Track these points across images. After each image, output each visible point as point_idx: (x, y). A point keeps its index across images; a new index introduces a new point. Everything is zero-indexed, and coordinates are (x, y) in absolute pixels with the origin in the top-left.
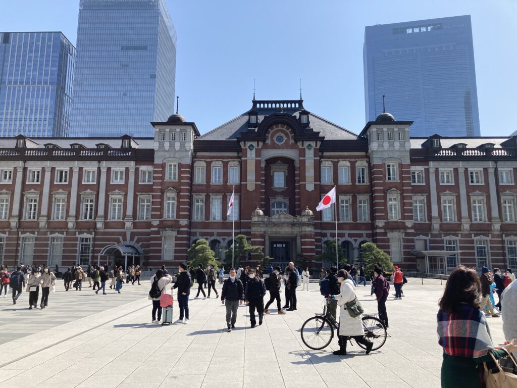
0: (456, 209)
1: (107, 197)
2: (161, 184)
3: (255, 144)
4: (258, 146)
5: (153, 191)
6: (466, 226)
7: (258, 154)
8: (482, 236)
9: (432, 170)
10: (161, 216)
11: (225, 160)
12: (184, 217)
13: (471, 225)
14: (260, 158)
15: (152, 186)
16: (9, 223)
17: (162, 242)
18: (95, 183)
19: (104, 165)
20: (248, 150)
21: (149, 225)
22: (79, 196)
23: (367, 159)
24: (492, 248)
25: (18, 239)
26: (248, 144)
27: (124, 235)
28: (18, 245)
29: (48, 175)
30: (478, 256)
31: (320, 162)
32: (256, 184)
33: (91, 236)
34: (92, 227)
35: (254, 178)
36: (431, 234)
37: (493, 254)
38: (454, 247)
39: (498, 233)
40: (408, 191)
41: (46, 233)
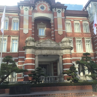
3: (28, 8)
7: (30, 13)
14: (31, 16)
20: (24, 11)
31: (65, 20)
32: (29, 30)
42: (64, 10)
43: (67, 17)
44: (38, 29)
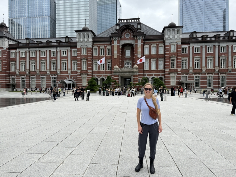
0: (200, 63)
1: (61, 61)
2: (80, 56)
3: (117, 38)
4: (118, 39)
5: (77, 59)
6: (204, 71)
7: (118, 43)
8: (210, 74)
9: (191, 47)
10: (81, 69)
11: (105, 46)
12: (90, 69)
13: (206, 70)
14: (119, 44)
15: (77, 57)
16: (26, 72)
17: (82, 79)
18: (56, 56)
19: (59, 49)
20: (114, 41)
21: (77, 72)
22: (50, 61)
23: (164, 43)
24: (214, 79)
25: (30, 78)
26: (114, 39)
27: (68, 76)
28: (30, 80)
29: (38, 53)
30: (208, 82)
31: (144, 45)
32: (117, 55)
33: (56, 77)
34: (56, 73)
35: (117, 53)
36: (189, 74)
37: (214, 82)
38: (198, 79)
39: (217, 73)
40: (179, 56)
41: (39, 76)
42: (143, 37)
43: (146, 42)
44: (125, 51)
